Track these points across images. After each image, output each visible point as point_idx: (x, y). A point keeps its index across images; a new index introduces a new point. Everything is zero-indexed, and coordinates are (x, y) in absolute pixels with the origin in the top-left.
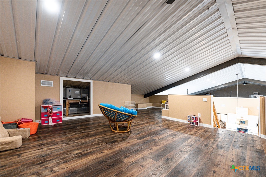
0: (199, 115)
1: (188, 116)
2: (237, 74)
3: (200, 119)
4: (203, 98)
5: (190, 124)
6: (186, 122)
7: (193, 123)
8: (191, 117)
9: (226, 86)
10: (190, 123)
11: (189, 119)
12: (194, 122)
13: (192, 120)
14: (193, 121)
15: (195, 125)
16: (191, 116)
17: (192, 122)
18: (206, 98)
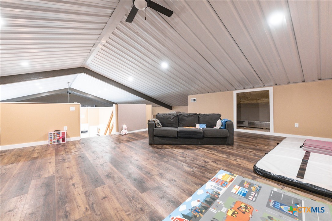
0: (65, 129)
1: (50, 134)
2: (69, 83)
3: (66, 133)
4: (71, 107)
5: (53, 144)
6: (46, 142)
7: (58, 141)
8: (54, 134)
9: (54, 93)
10: (53, 142)
11: (52, 138)
12: (59, 139)
13: (56, 138)
14: (59, 137)
15: (61, 142)
16: (54, 132)
17: (56, 141)
18: (74, 107)
